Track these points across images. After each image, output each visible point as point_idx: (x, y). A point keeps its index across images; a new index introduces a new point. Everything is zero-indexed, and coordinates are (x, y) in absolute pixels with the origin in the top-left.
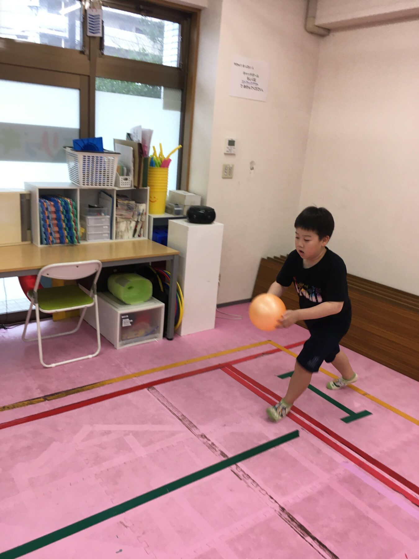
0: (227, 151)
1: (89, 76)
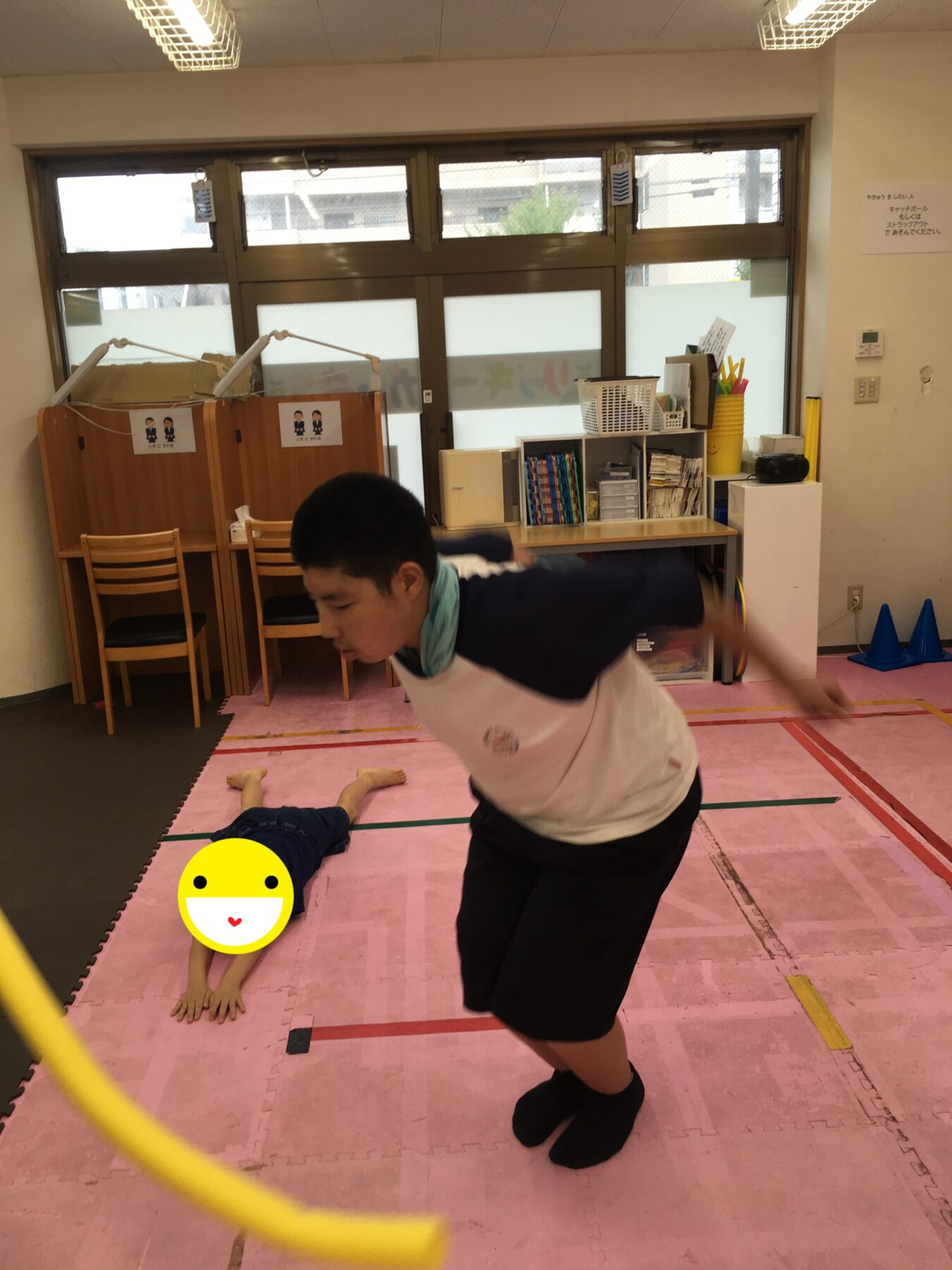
0: (860, 353)
1: (615, 267)
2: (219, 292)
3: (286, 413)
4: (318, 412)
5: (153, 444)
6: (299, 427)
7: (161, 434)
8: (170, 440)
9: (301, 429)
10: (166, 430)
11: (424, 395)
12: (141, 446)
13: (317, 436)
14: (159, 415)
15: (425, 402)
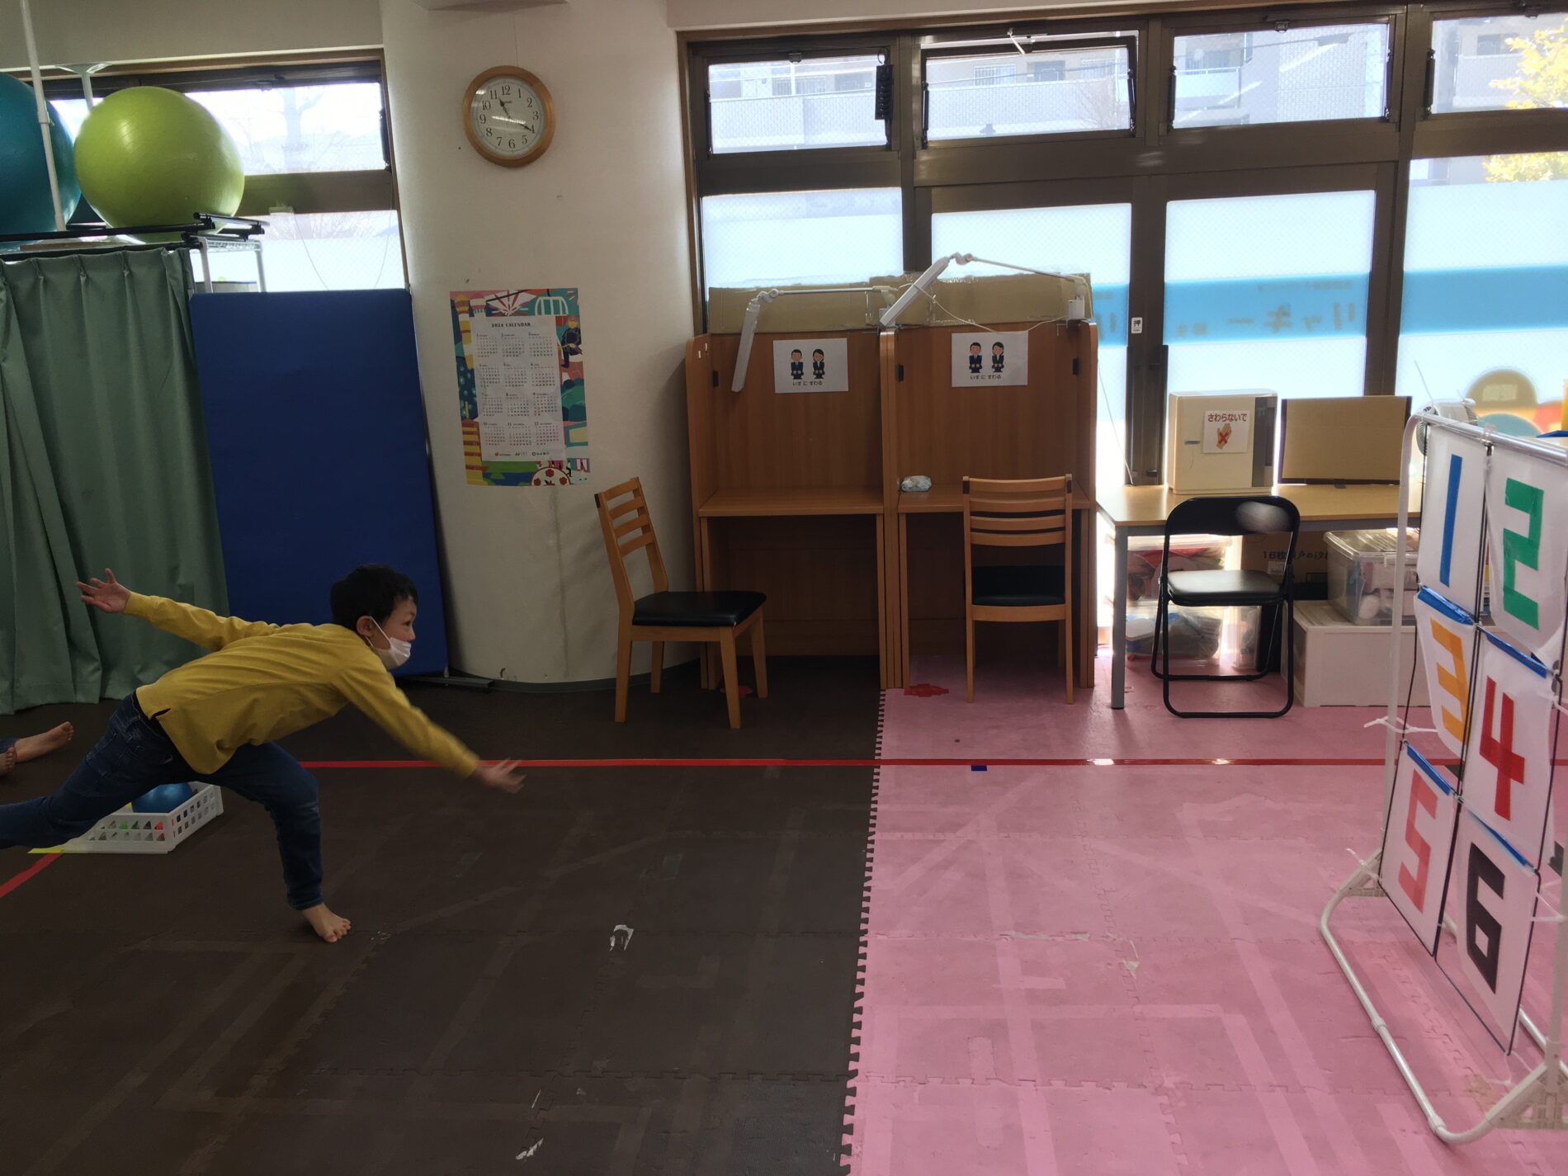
1: (1396, 162)
2: (891, 198)
3: (961, 346)
4: (1000, 345)
5: (799, 380)
6: (975, 363)
7: (808, 369)
8: (819, 376)
9: (978, 366)
10: (815, 365)
11: (1133, 323)
12: (784, 382)
13: (998, 373)
14: (807, 346)
15: (1133, 332)
